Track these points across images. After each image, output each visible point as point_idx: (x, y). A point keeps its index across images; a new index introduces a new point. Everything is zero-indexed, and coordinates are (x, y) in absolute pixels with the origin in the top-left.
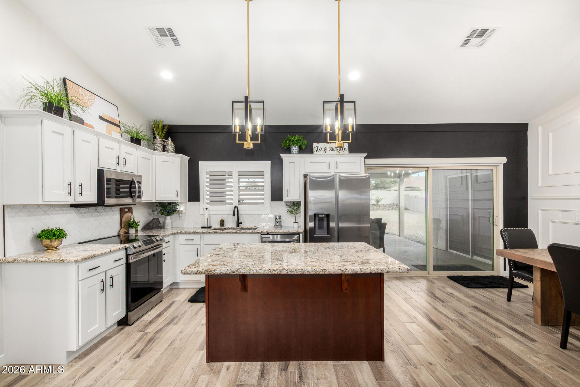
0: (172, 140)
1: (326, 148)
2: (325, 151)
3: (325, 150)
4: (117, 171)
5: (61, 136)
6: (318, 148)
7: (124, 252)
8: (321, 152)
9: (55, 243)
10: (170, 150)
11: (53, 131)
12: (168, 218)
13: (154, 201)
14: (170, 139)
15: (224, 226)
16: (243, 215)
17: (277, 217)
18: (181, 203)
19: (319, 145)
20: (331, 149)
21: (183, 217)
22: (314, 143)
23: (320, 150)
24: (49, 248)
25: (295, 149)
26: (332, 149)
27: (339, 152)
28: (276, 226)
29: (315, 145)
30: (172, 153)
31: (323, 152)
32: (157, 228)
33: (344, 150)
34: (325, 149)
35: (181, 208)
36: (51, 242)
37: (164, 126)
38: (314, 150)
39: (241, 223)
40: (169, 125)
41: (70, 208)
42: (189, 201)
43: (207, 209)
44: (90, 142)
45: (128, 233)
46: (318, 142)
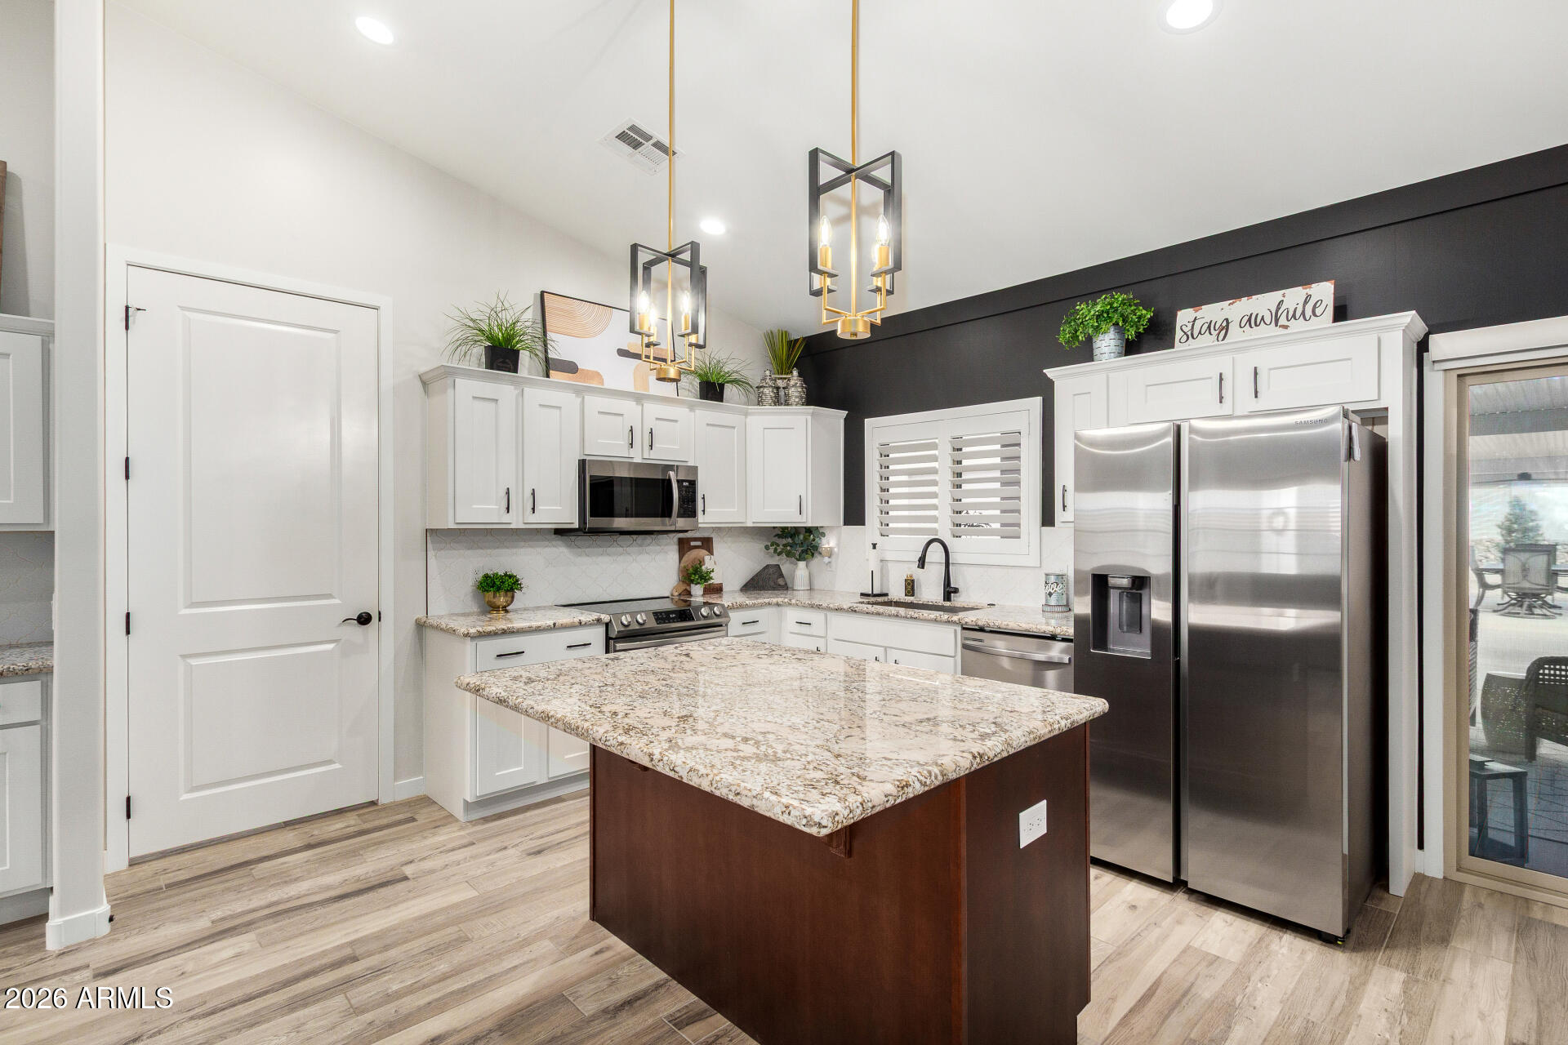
0: (800, 375)
1: (1227, 320)
2: (1224, 332)
3: (1226, 327)
4: (635, 461)
5: (493, 405)
6: (1193, 325)
7: (601, 630)
8: (1207, 340)
9: (501, 600)
10: (793, 400)
11: (474, 398)
12: (802, 564)
13: (750, 524)
14: (795, 373)
15: (913, 595)
16: (965, 568)
17: (1052, 579)
18: (831, 528)
19: (1199, 314)
20: (1249, 320)
21: (833, 564)
22: (1181, 310)
23: (1200, 333)
24: (495, 608)
25: (1107, 343)
26: (1252, 321)
27: (1286, 327)
28: (1048, 609)
29: (1184, 317)
30: (796, 405)
31: (1214, 337)
32: (774, 589)
33: (1308, 313)
34: (1225, 324)
35: (828, 542)
36: (494, 597)
37: (792, 344)
38: (1179, 334)
39: (956, 591)
40: (804, 339)
41: (554, 536)
42: (846, 523)
43: (874, 546)
44: (560, 408)
45: (689, 594)
46: (1196, 303)
